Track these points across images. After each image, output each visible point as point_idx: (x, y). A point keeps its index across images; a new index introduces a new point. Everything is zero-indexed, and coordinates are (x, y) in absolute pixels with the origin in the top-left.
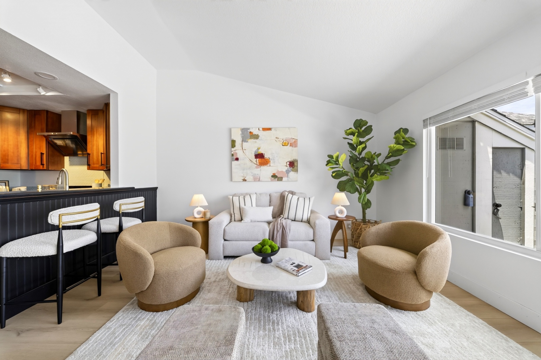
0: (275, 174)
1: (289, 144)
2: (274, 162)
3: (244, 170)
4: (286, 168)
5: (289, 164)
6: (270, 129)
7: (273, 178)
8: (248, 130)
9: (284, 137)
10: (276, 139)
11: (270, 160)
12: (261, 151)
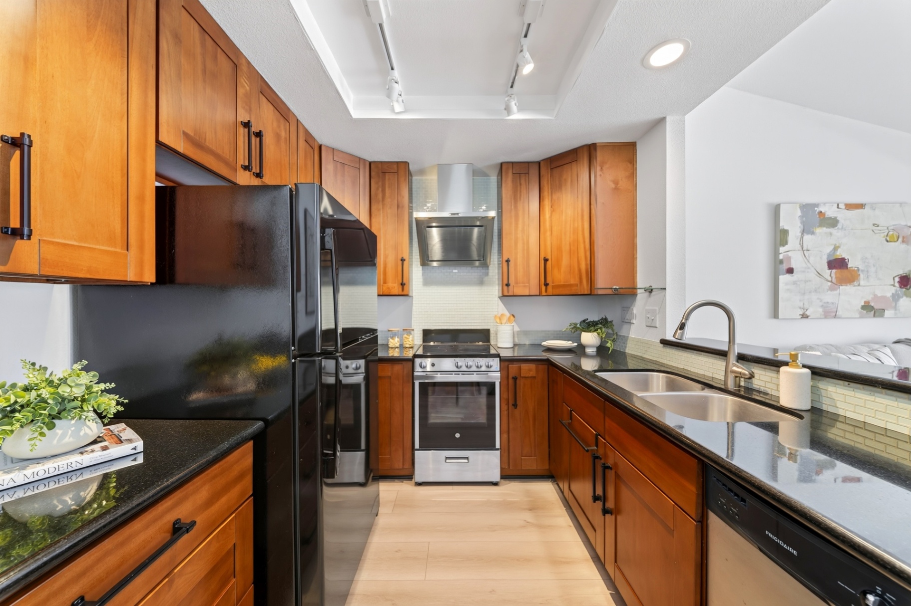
0: (869, 302)
1: (900, 239)
2: (868, 277)
3: (804, 294)
4: (893, 290)
5: (899, 282)
7: (865, 312)
8: (816, 209)
9: (892, 223)
10: (874, 228)
11: (860, 273)
12: (840, 254)
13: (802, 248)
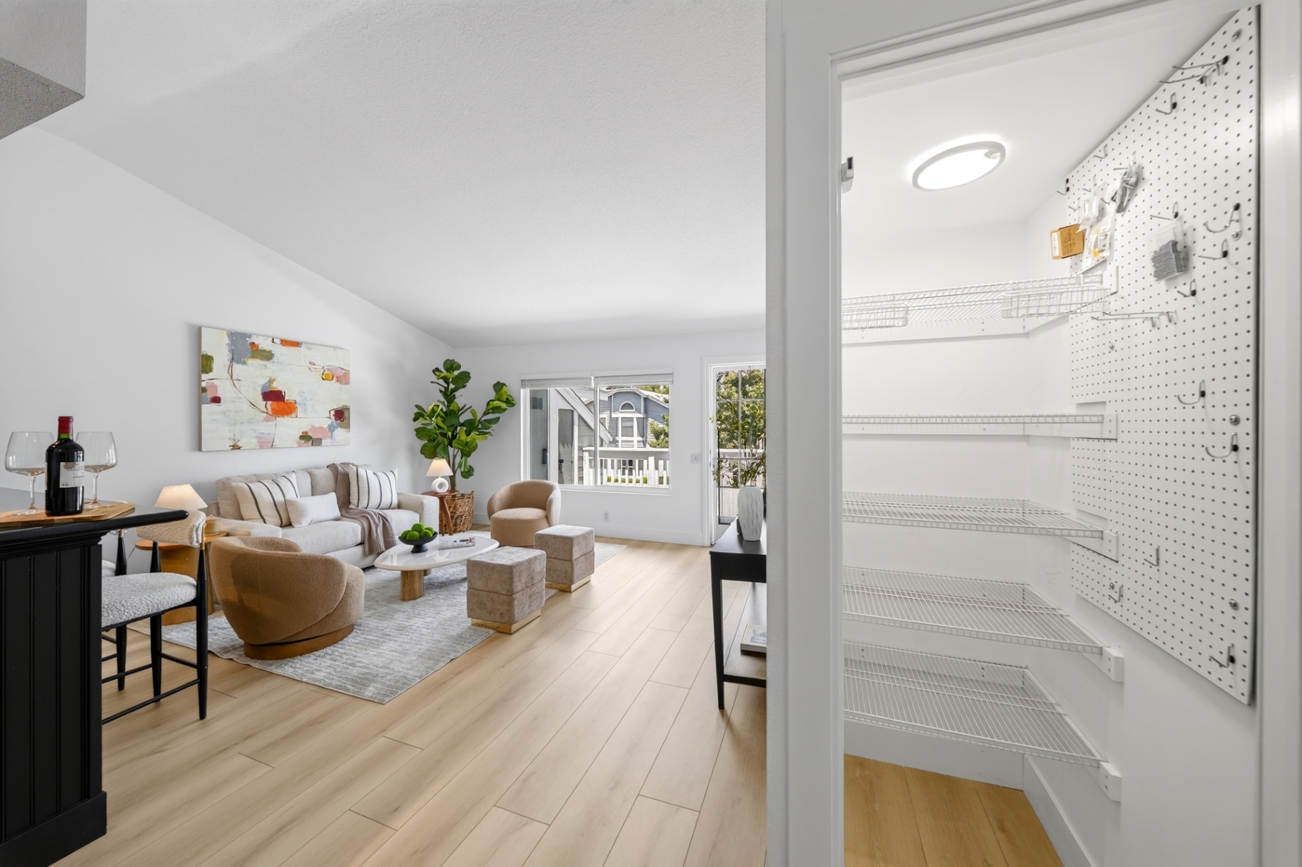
0: (307, 433)
1: (335, 379)
2: (305, 410)
3: (235, 424)
4: (329, 421)
5: (334, 415)
6: (296, 344)
7: (303, 441)
8: (247, 339)
9: (327, 363)
10: (310, 366)
11: (297, 405)
12: (277, 386)
13: (232, 377)
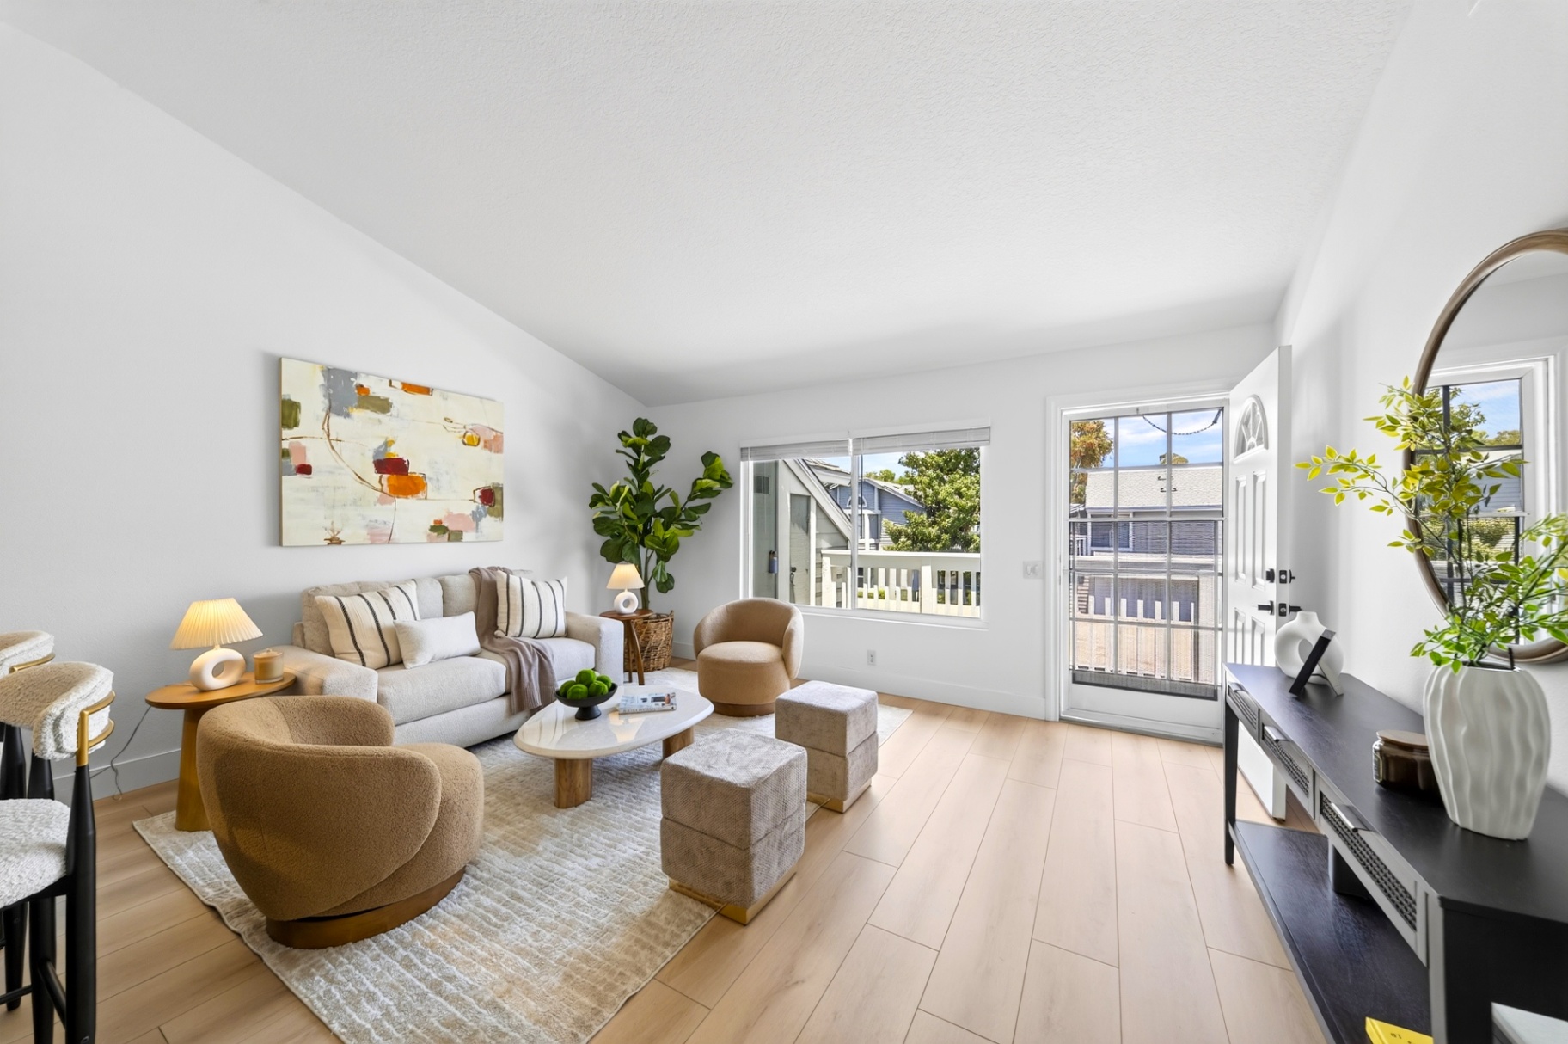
0: (440, 522)
1: (482, 443)
2: (439, 489)
3: (333, 507)
4: (473, 507)
5: (480, 497)
6: (426, 391)
7: (436, 534)
8: (352, 379)
9: (470, 421)
10: (447, 424)
11: (427, 481)
12: (396, 451)
13: (328, 436)
